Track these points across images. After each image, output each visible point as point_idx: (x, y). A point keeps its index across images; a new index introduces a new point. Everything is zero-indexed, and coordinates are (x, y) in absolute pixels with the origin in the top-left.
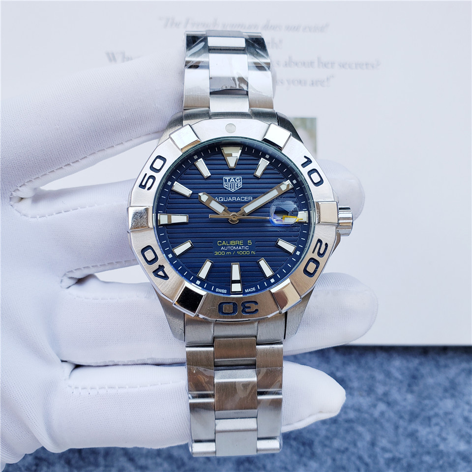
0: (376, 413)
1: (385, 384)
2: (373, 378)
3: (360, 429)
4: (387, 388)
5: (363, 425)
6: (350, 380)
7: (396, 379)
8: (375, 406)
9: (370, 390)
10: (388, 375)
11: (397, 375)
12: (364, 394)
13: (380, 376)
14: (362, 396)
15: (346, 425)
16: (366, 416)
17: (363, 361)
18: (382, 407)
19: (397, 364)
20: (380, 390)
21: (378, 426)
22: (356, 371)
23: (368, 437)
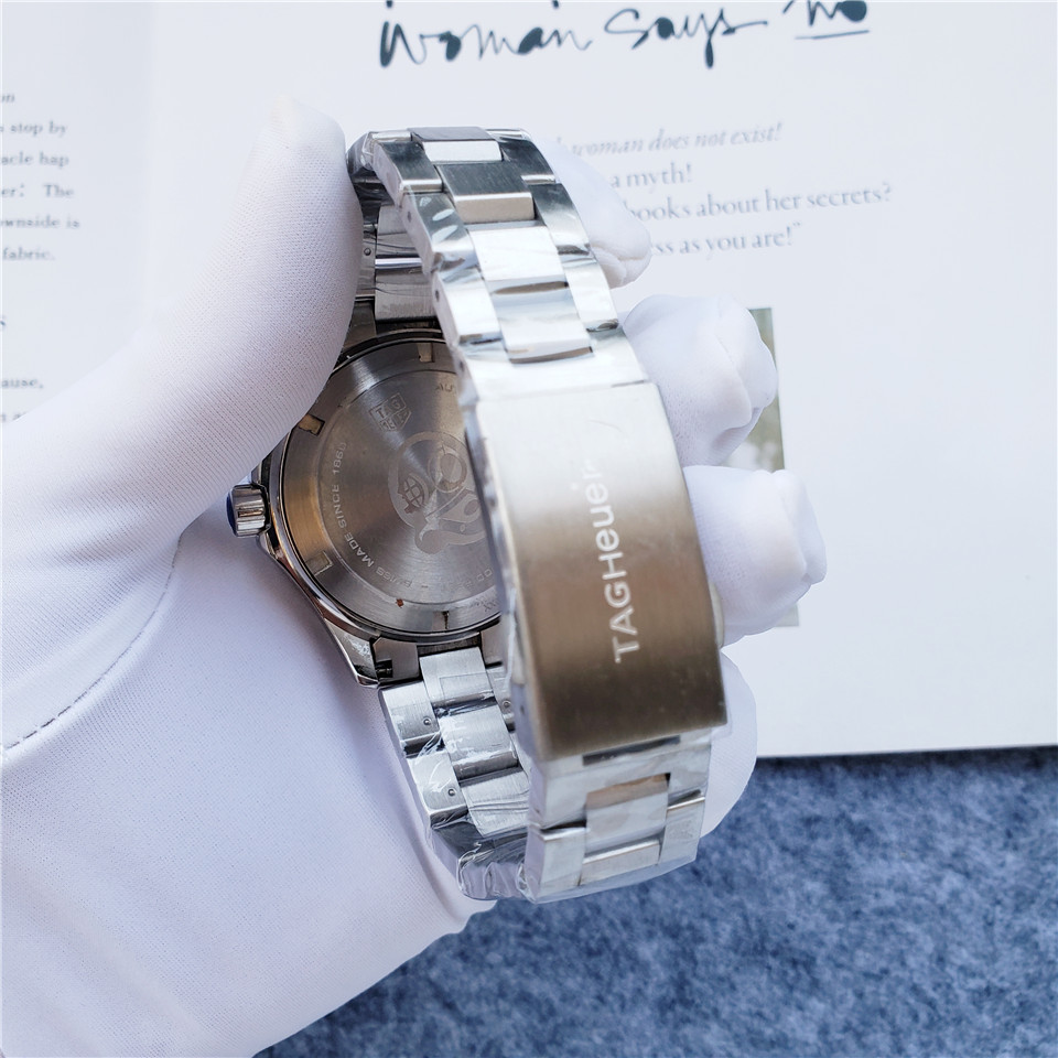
0: (943, 896)
1: (955, 834)
2: (929, 821)
3: (911, 928)
4: (960, 842)
5: (917, 921)
6: (881, 828)
7: (979, 821)
8: (938, 880)
9: (925, 848)
10: (961, 813)
11: (981, 813)
12: (913, 855)
13: (943, 818)
14: (908, 860)
15: (881, 921)
16: (922, 901)
17: (905, 789)
18: (952, 880)
19: (977, 790)
20: (946, 845)
21: (947, 922)
22: (891, 809)
23: (929, 946)
